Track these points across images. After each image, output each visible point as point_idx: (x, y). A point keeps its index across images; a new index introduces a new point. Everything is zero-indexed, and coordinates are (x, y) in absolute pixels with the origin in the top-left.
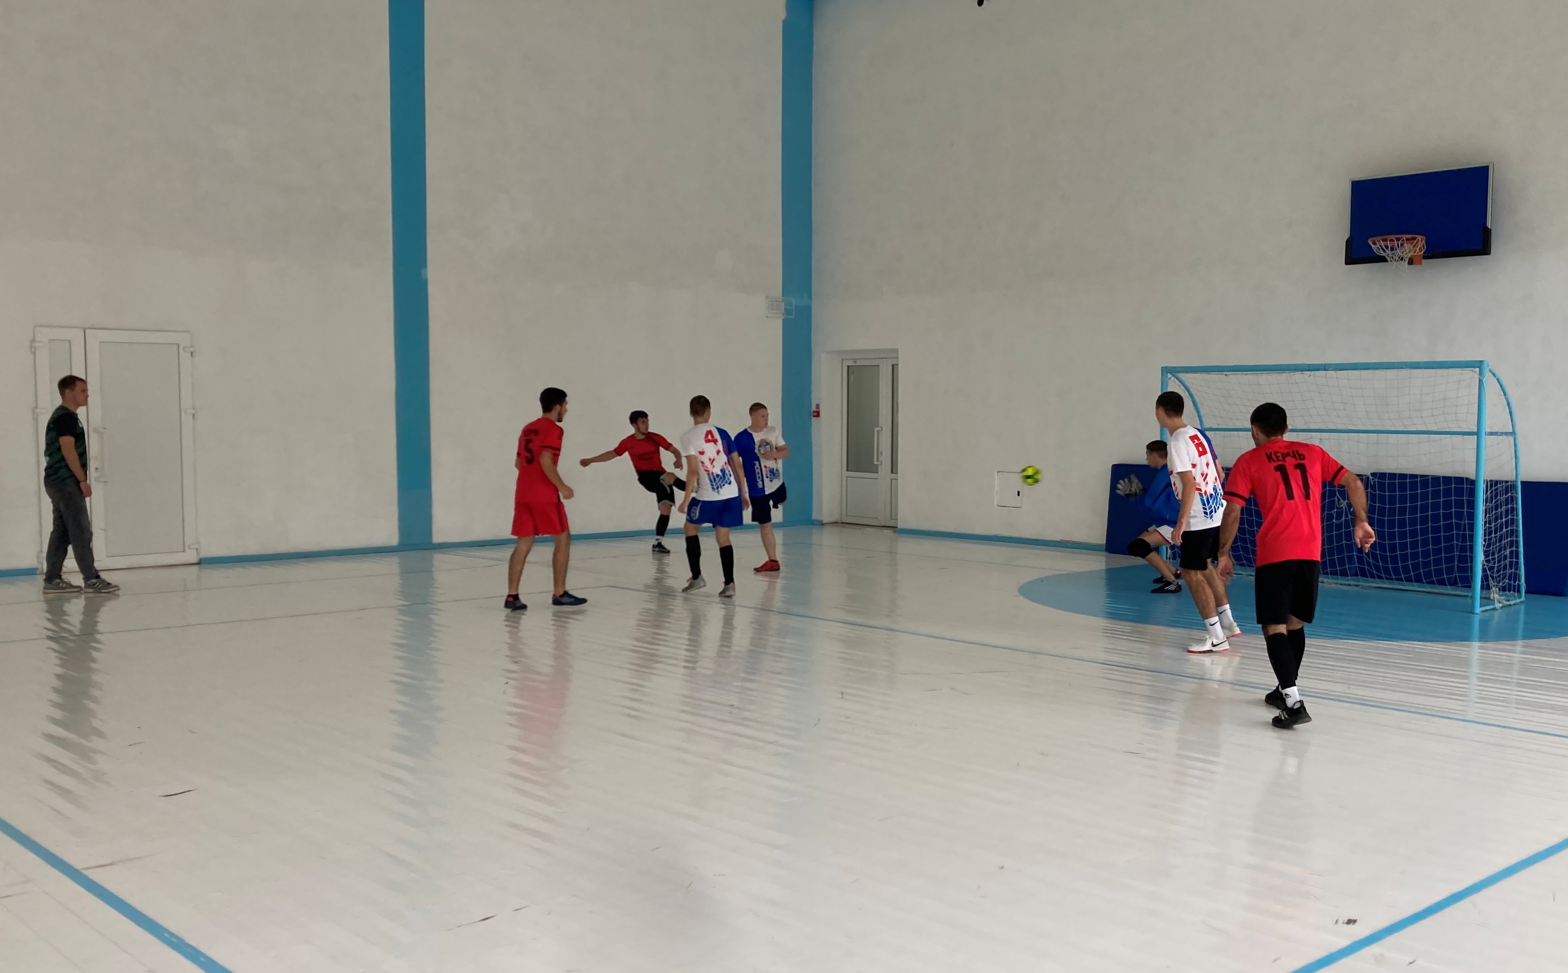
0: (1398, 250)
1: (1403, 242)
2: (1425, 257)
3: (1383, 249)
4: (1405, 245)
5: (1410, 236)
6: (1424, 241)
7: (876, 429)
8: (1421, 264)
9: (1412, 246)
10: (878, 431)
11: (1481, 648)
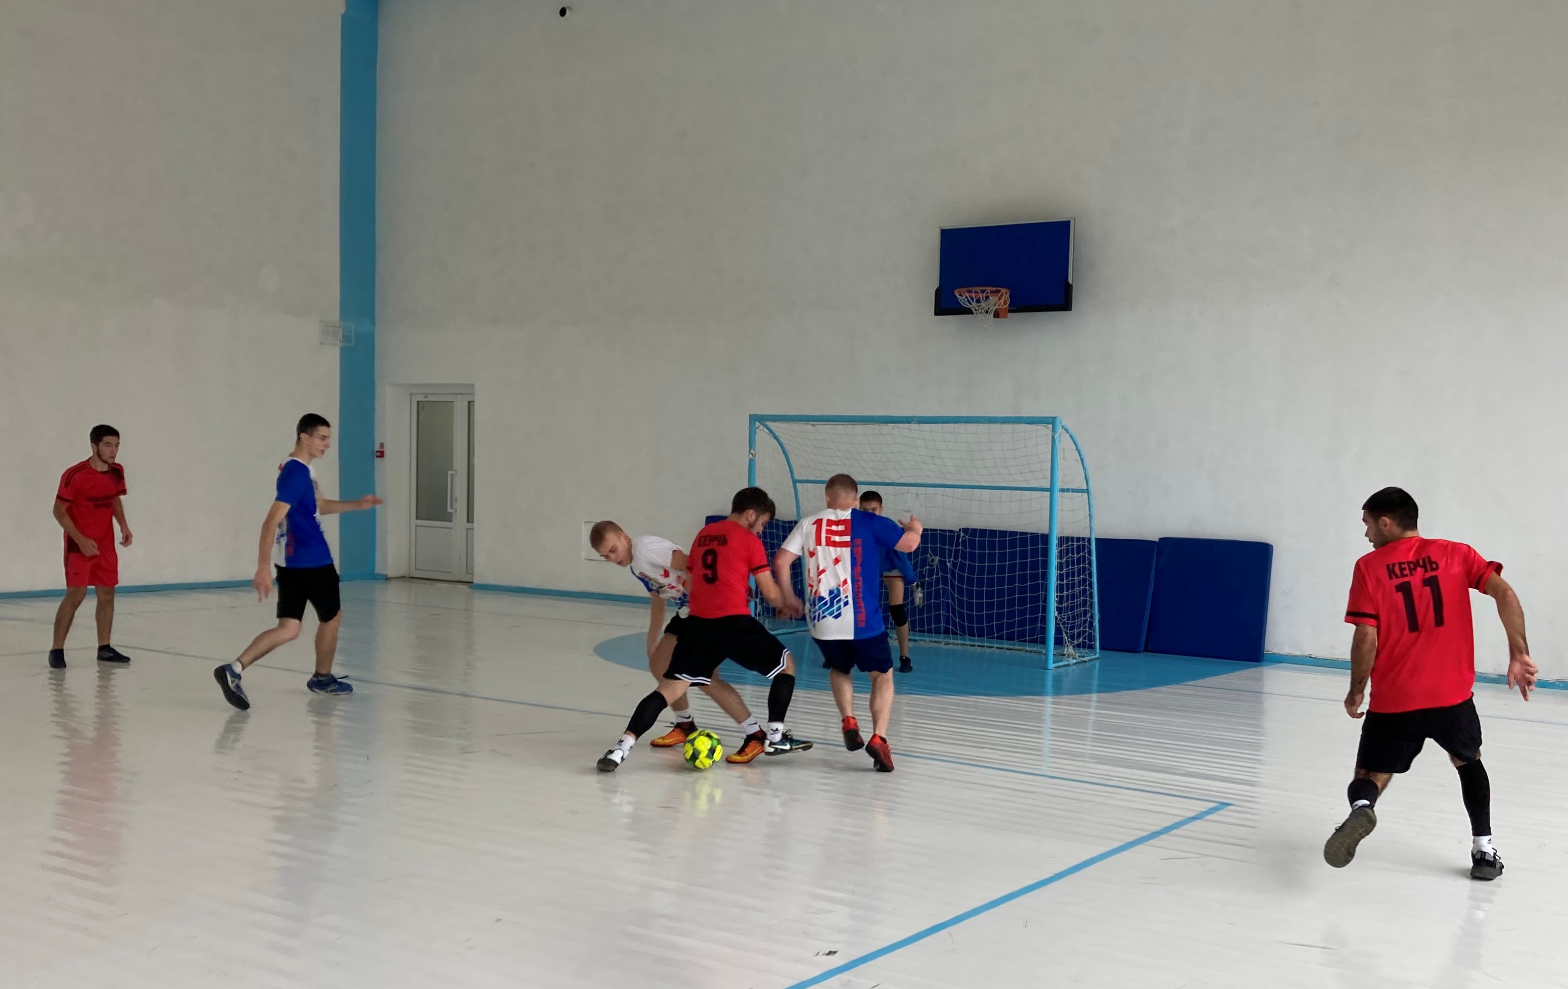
0: (983, 303)
1: (987, 295)
2: (1010, 311)
3: (968, 301)
4: (991, 298)
5: (994, 289)
6: (1008, 294)
7: (450, 472)
8: (1007, 317)
9: (997, 299)
10: (452, 475)
11: (1053, 703)
